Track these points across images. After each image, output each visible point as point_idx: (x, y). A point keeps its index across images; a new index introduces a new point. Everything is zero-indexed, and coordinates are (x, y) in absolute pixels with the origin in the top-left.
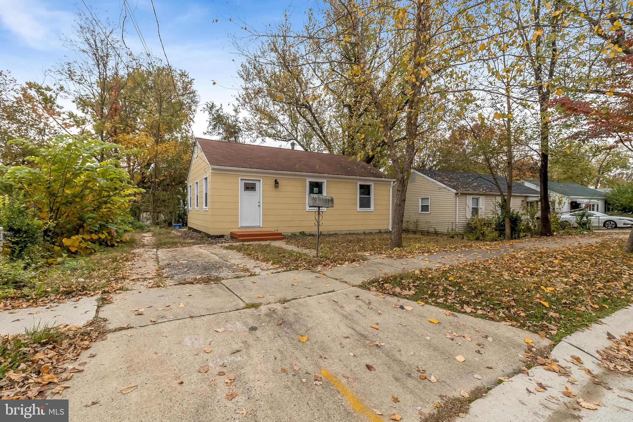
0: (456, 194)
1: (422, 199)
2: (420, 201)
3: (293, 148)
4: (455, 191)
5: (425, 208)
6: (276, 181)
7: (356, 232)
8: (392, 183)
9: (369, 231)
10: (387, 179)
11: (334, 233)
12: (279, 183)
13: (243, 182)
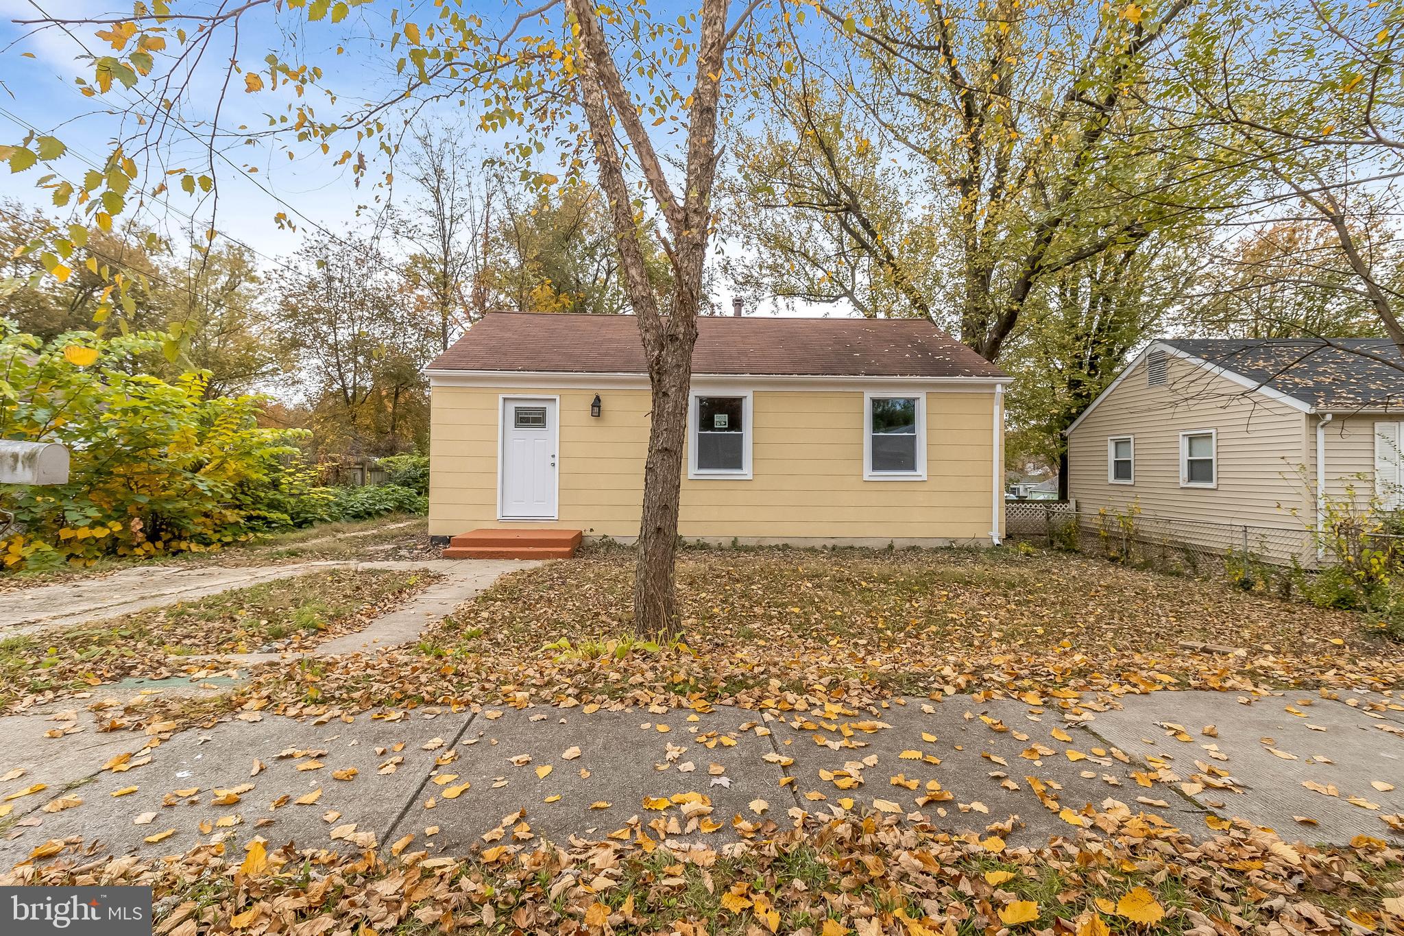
0: (1314, 418)
1: (1191, 439)
2: (1184, 444)
3: (738, 313)
4: (1306, 408)
5: (1200, 470)
6: (598, 399)
7: (857, 544)
8: (999, 388)
9: (909, 544)
10: (974, 379)
11: (780, 543)
12: (610, 405)
13: (511, 407)
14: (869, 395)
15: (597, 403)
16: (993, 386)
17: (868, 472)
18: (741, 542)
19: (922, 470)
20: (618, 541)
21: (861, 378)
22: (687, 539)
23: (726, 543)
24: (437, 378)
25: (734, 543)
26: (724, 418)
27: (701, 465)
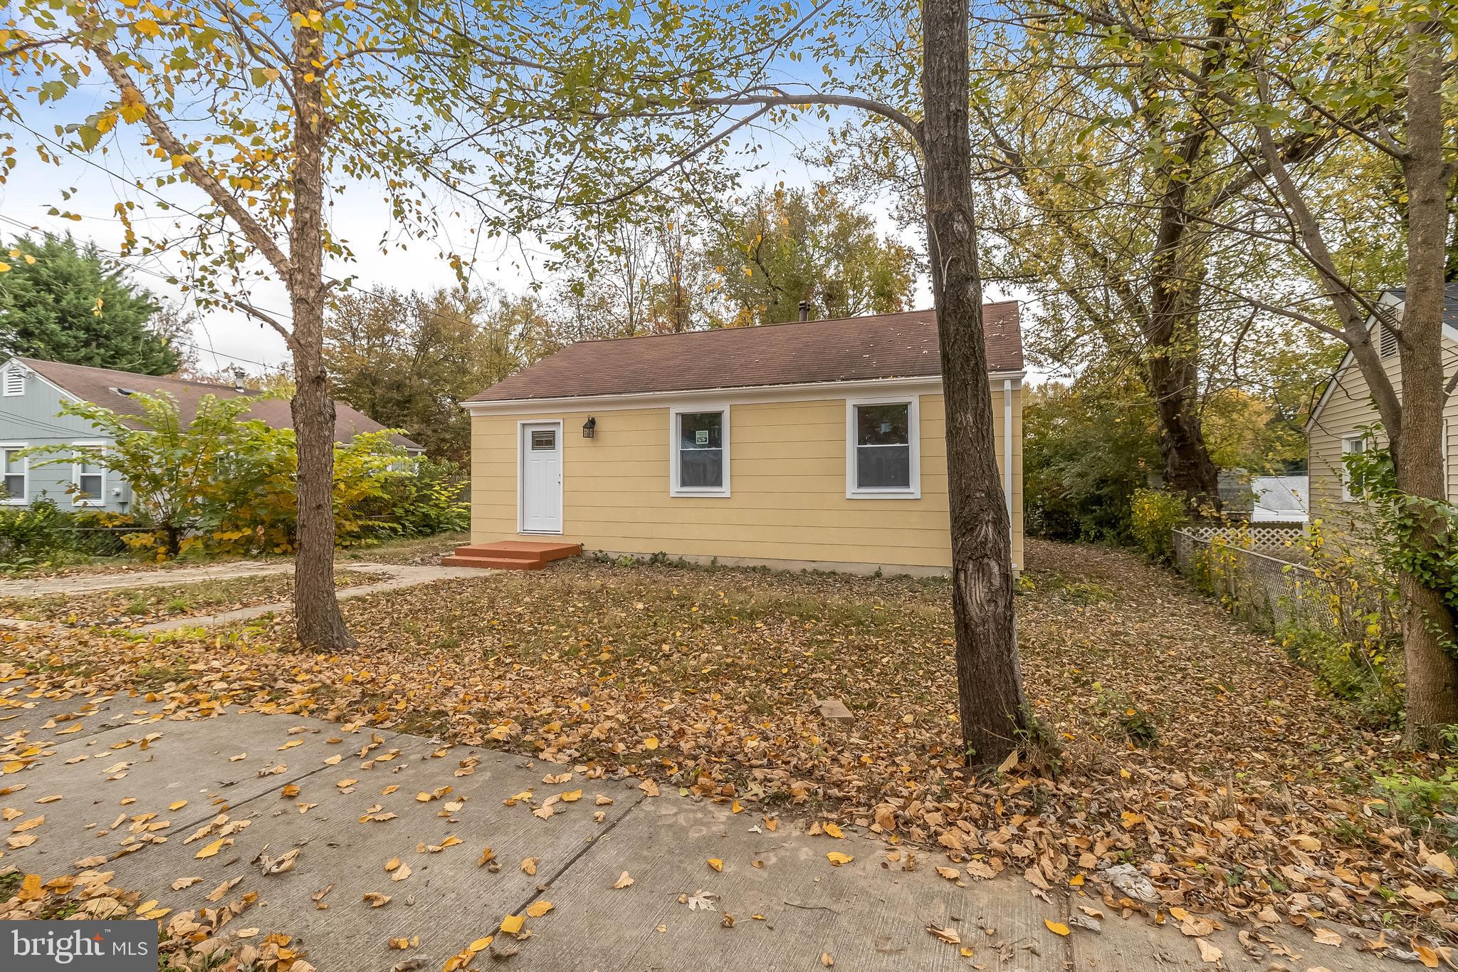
6: (592, 420)
7: (839, 570)
8: (1008, 385)
9: (899, 572)
11: (758, 564)
12: (601, 425)
13: (529, 431)
14: (851, 403)
15: (591, 424)
16: (1002, 382)
17: (851, 487)
18: (721, 562)
19: (915, 489)
20: (611, 556)
21: (839, 384)
22: (670, 557)
23: (706, 561)
24: (476, 409)
25: (713, 562)
26: (705, 434)
27: (684, 483)
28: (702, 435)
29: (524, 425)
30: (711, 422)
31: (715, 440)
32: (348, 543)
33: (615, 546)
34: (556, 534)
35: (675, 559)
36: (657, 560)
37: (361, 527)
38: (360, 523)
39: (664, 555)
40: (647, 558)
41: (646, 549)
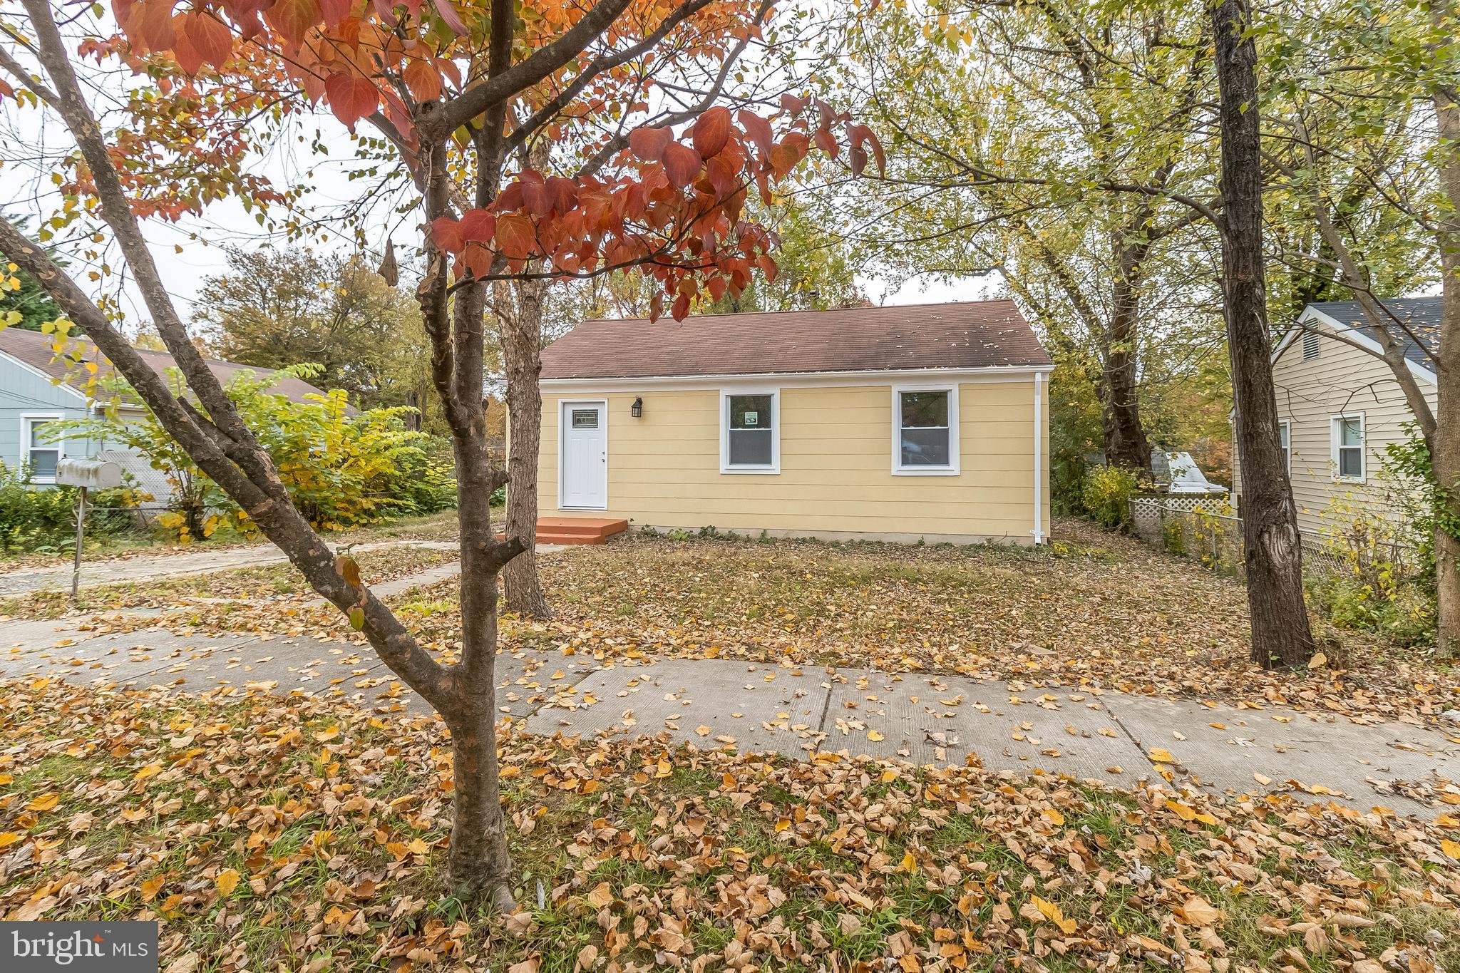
1: (1344, 424)
2: (1336, 430)
6: (639, 401)
7: (885, 540)
8: (1038, 377)
9: (940, 540)
10: (1010, 368)
11: (807, 536)
12: (649, 405)
13: (569, 410)
14: (897, 389)
15: (639, 404)
16: (1033, 375)
17: (896, 466)
18: (770, 535)
19: (954, 466)
20: (659, 530)
21: (887, 372)
22: (720, 531)
23: (755, 534)
25: (763, 535)
26: (754, 415)
27: (733, 461)
28: (751, 416)
29: (564, 404)
30: (762, 405)
31: (765, 420)
32: (364, 521)
33: (662, 521)
34: (600, 509)
35: (724, 532)
36: (707, 534)
37: (376, 504)
38: (376, 500)
39: (714, 529)
40: (696, 532)
41: (695, 523)
